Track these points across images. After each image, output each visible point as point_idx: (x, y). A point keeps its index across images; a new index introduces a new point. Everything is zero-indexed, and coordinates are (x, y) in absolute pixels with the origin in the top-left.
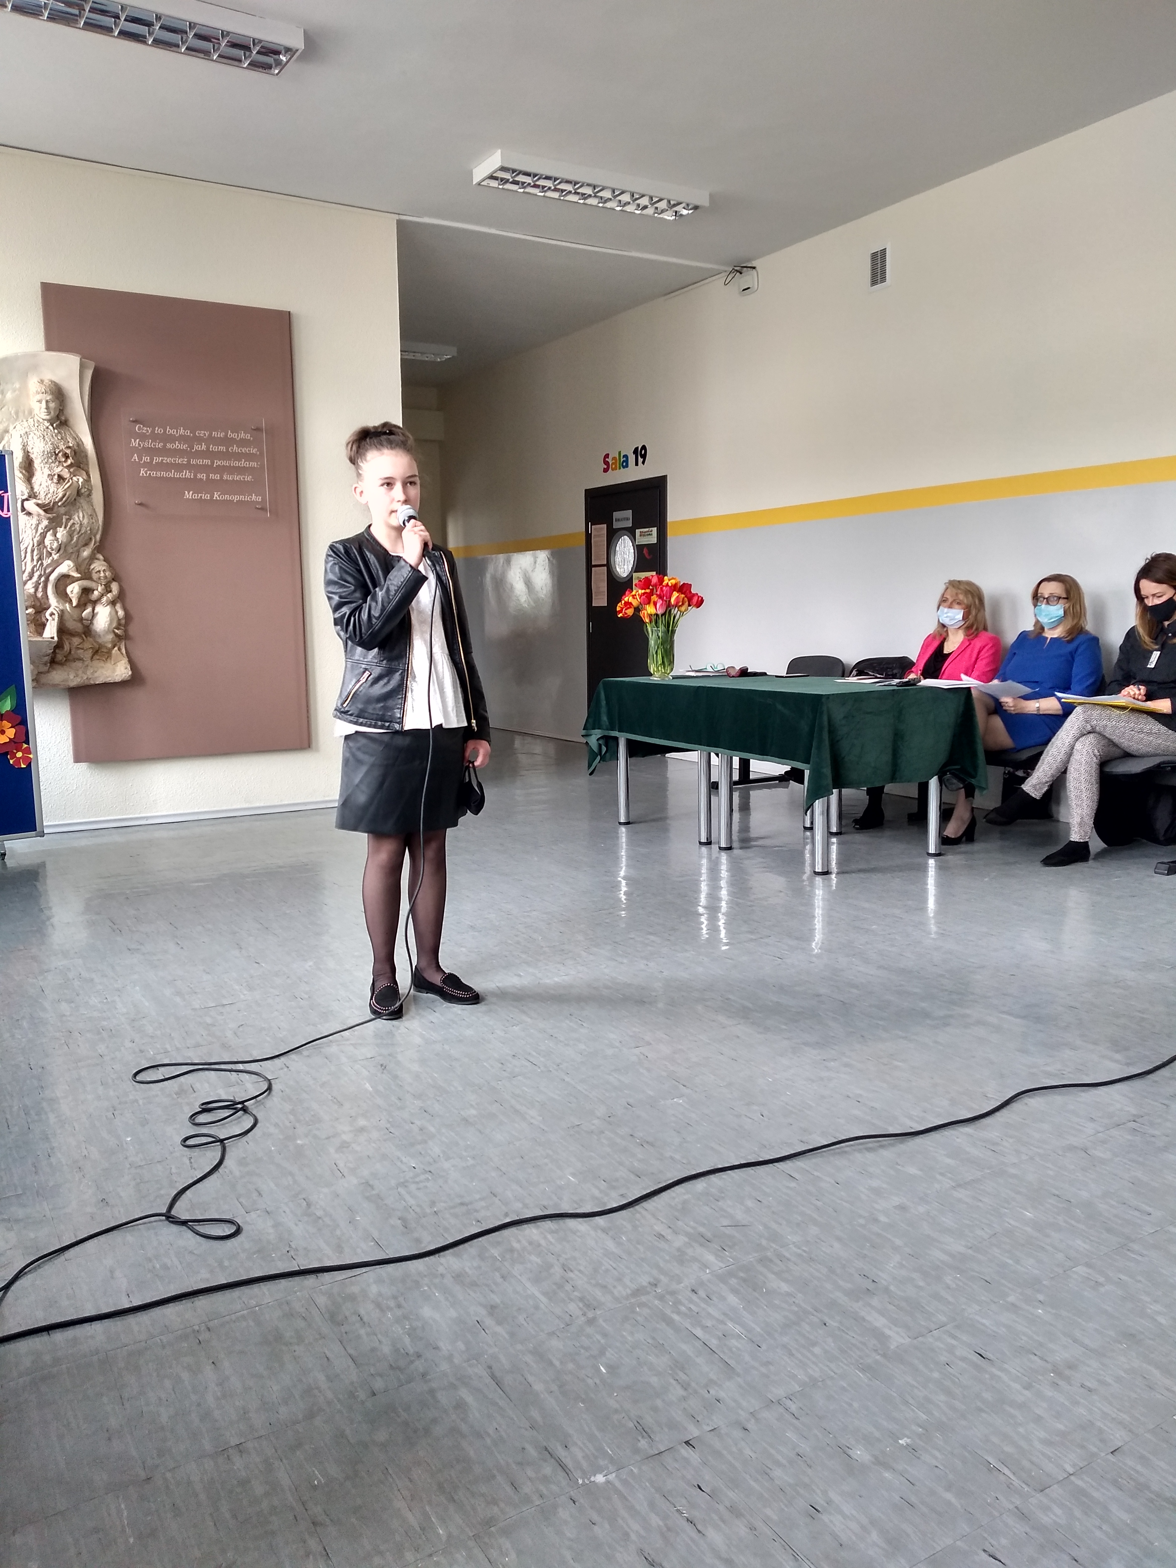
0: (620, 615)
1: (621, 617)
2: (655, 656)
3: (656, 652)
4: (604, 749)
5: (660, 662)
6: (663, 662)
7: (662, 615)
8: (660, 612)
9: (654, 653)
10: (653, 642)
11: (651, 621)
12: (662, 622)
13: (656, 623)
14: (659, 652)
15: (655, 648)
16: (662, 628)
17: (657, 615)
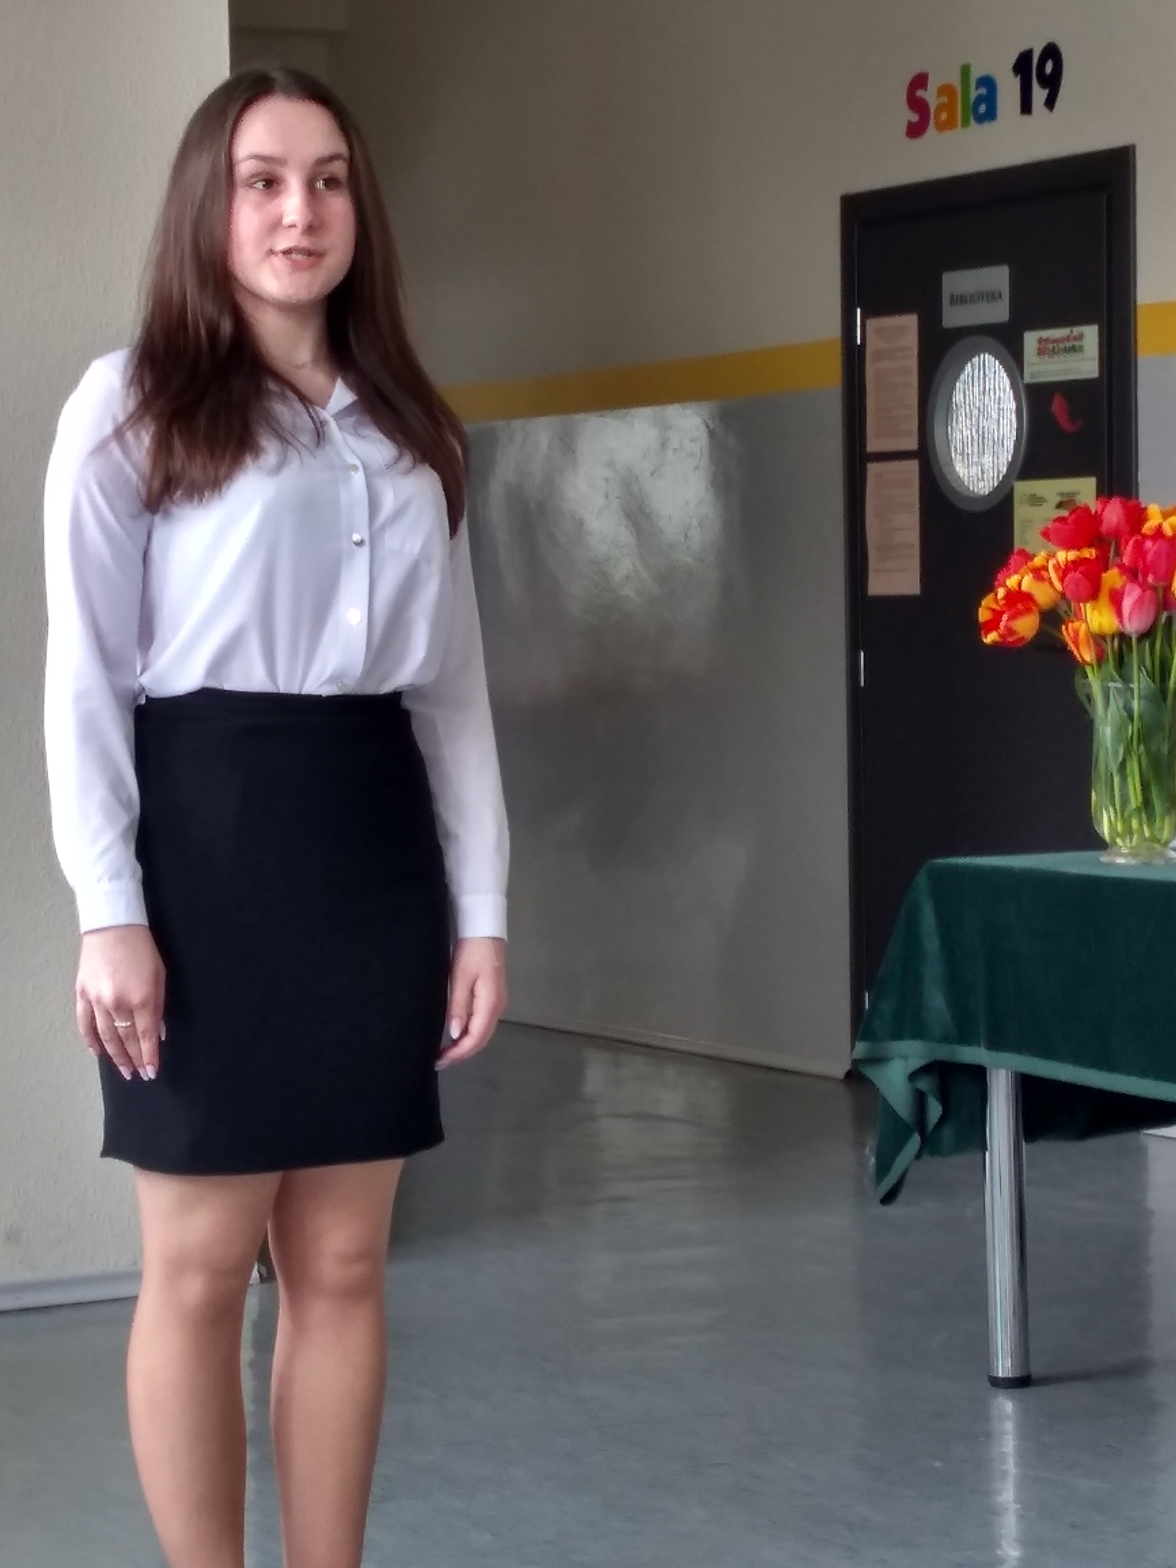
0: (990, 638)
1: (995, 644)
2: (1116, 780)
3: (1122, 766)
4: (935, 1110)
5: (1135, 799)
6: (1147, 803)
7: (1142, 637)
8: (1133, 626)
9: (1114, 768)
10: (1108, 731)
11: (1101, 658)
12: (1142, 662)
13: (1121, 662)
14: (1133, 768)
15: (1116, 752)
16: (1140, 682)
17: (1123, 637)
